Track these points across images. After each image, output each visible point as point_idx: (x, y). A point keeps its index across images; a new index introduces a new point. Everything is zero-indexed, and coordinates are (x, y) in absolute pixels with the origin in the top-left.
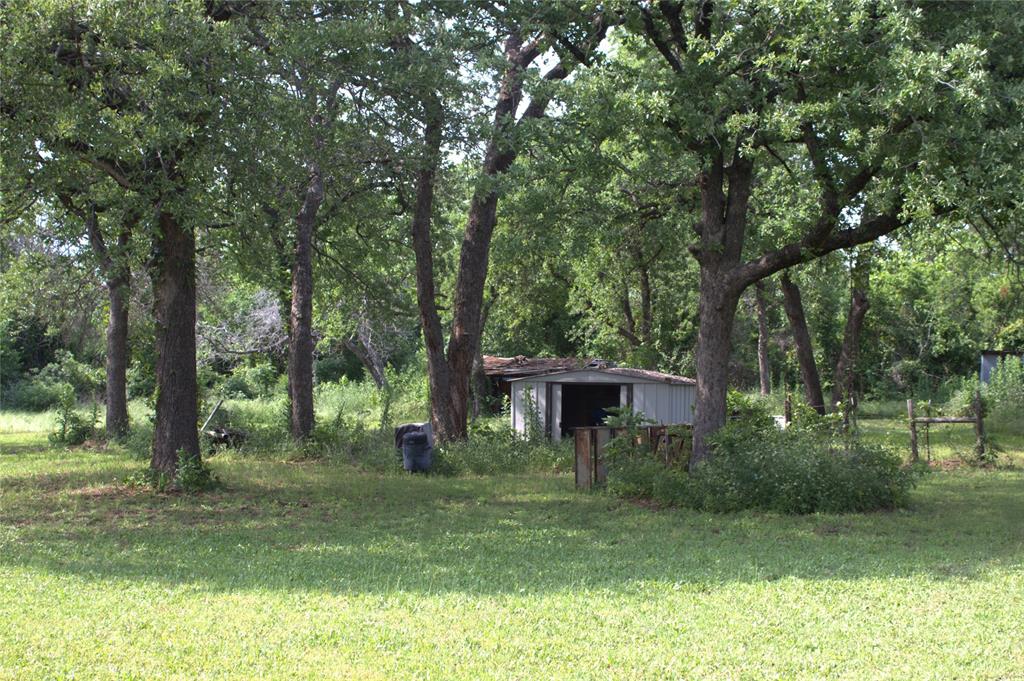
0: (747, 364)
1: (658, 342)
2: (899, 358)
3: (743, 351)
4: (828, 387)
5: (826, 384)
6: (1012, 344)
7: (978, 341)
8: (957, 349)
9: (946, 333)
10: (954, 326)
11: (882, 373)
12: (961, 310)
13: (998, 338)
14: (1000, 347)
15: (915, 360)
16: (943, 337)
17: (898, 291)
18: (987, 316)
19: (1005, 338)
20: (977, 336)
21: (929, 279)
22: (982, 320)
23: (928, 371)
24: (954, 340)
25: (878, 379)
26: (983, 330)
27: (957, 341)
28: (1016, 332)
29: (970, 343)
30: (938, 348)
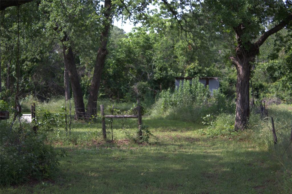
0: (60, 84)
1: (14, 72)
2: (137, 81)
3: (59, 77)
4: (102, 96)
5: (101, 94)
6: (192, 74)
7: (176, 72)
8: (166, 76)
9: (161, 68)
10: (165, 65)
11: (128, 89)
12: (171, 57)
13: (186, 71)
14: (186, 75)
15: (146, 82)
16: (159, 70)
17: (138, 47)
18: (182, 59)
19: (189, 71)
20: (177, 70)
21: (153, 41)
22: (179, 62)
23: (152, 87)
24: (165, 72)
25: (127, 92)
26: (179, 67)
27: (167, 72)
28: (194, 68)
29: (173, 74)
30: (156, 76)
